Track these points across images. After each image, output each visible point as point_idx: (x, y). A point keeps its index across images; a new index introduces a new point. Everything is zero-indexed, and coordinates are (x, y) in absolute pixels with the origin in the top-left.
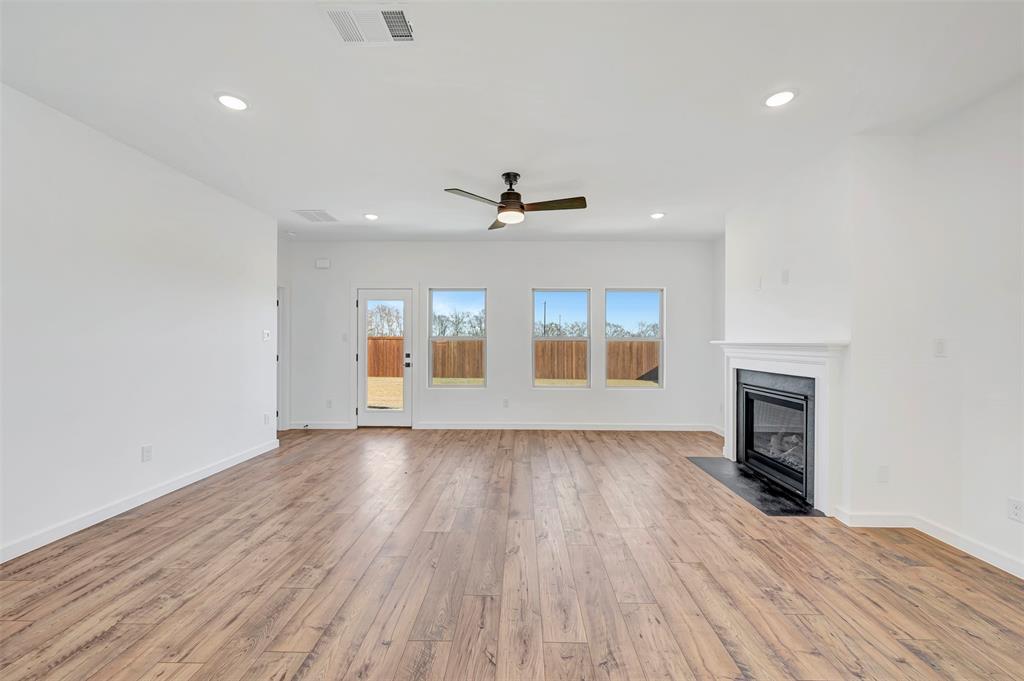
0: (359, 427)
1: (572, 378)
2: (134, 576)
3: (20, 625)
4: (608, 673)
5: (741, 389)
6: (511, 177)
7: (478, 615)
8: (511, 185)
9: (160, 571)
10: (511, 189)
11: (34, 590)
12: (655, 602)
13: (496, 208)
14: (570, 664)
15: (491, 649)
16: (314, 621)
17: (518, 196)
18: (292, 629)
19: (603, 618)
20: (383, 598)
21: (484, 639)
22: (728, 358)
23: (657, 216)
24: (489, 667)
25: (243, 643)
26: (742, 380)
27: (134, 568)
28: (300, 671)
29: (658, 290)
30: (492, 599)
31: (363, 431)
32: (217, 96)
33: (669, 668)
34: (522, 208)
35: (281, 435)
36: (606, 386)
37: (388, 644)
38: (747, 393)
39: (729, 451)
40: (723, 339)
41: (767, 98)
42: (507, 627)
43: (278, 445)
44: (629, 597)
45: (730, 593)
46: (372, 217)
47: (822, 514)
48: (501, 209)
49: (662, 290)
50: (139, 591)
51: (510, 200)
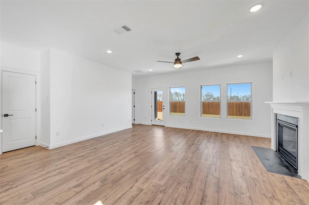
0: (152, 125)
1: (234, 115)
2: (93, 147)
3: (75, 151)
4: (160, 193)
5: (277, 122)
6: (178, 54)
7: (142, 171)
8: (178, 56)
9: (96, 148)
10: (178, 58)
11: (79, 147)
12: (191, 183)
13: (173, 64)
14: (153, 188)
15: (139, 179)
16: (111, 163)
17: (180, 59)
18: (107, 163)
19: (172, 181)
20: (127, 162)
21: (139, 176)
22: (272, 109)
23: (240, 56)
24: (135, 182)
25: (98, 163)
26: (278, 118)
27: (93, 146)
28: (103, 170)
29: (250, 83)
30: (148, 169)
31: (152, 126)
32: (106, 51)
33: (178, 199)
34: (181, 63)
35: (134, 125)
36: (227, 118)
37: (120, 171)
38: (279, 123)
39: (273, 146)
40: (272, 101)
41: (250, 9)
42: (146, 176)
43: (132, 127)
44: (184, 179)
45: (220, 189)
46: (150, 70)
47: (300, 177)
48: (175, 64)
49: (252, 83)
50: (91, 150)
51: (178, 61)
